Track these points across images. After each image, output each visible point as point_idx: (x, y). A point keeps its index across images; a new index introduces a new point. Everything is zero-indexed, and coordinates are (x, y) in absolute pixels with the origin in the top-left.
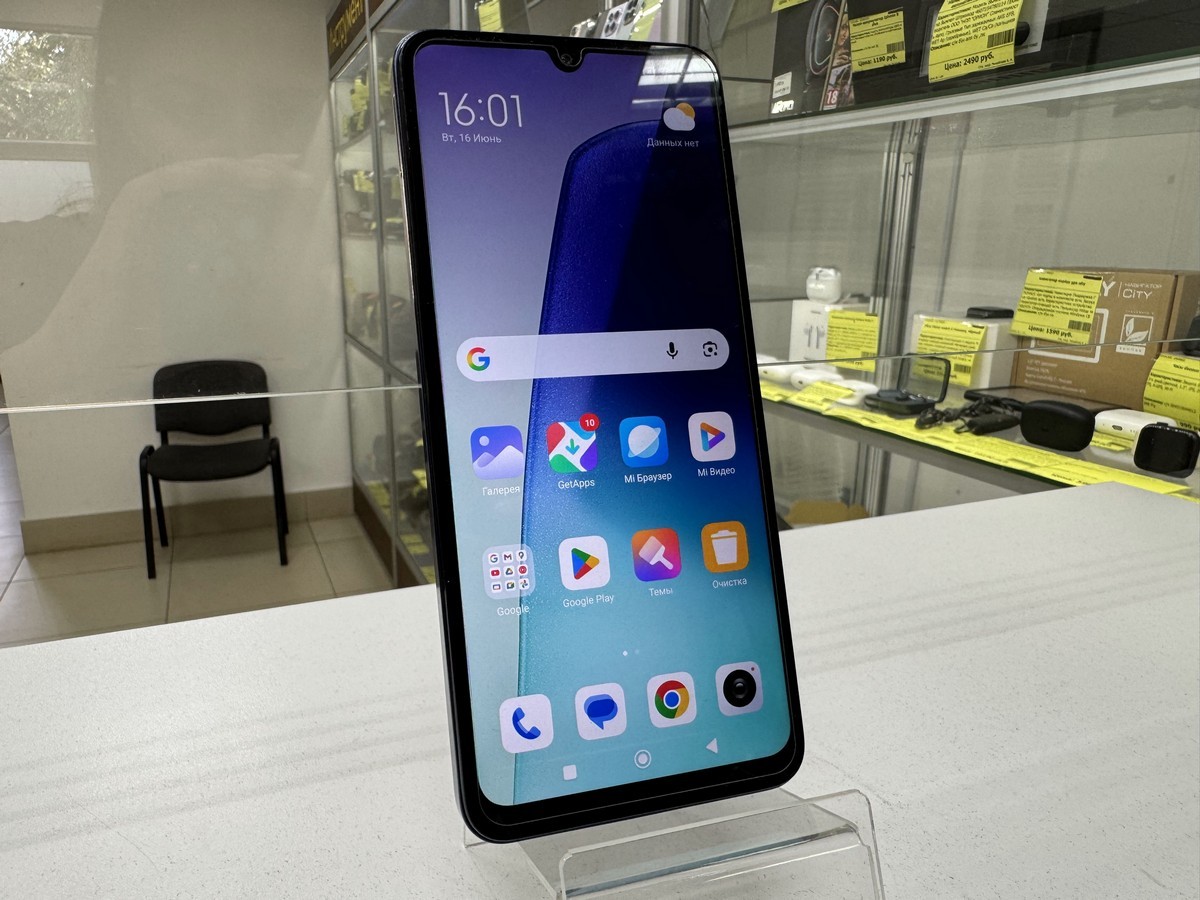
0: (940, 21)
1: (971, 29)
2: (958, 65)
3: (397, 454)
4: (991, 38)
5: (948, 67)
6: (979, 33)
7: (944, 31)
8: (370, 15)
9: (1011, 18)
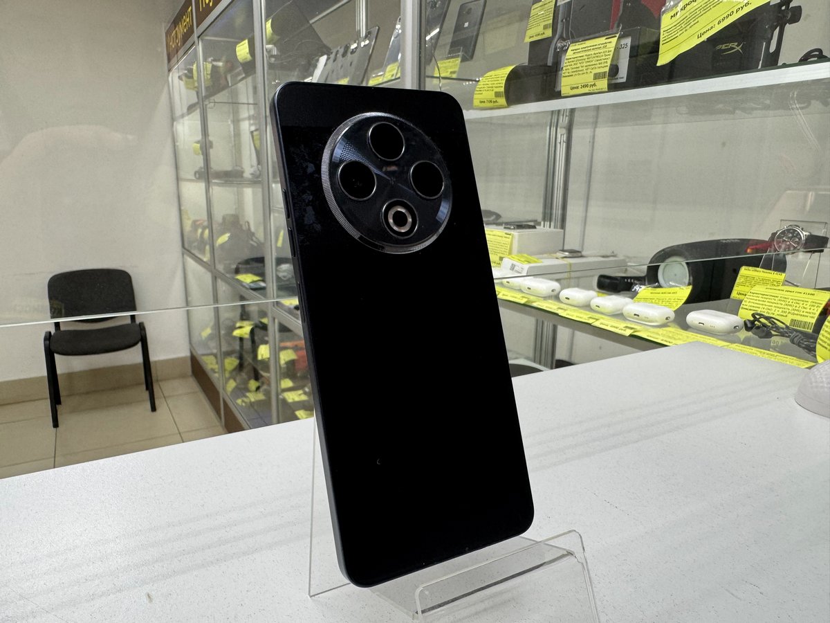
0: (566, 61)
1: (584, 68)
2: (577, 88)
3: (223, 332)
4: (595, 74)
5: (572, 88)
6: (589, 71)
7: (569, 67)
8: (197, 27)
9: (606, 65)
